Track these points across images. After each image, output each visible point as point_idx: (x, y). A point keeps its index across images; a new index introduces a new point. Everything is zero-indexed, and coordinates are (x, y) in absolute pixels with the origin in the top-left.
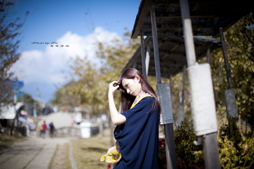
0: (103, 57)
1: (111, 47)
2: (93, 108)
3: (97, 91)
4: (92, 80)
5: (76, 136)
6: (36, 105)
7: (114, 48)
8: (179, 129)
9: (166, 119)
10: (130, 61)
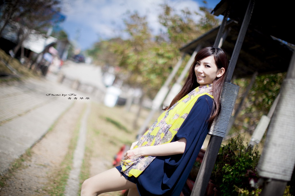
0: (165, 25)
1: (179, 17)
2: (130, 77)
3: (143, 60)
4: (142, 45)
6: (70, 48)
7: (181, 20)
8: (225, 146)
9: (217, 129)
10: (195, 42)
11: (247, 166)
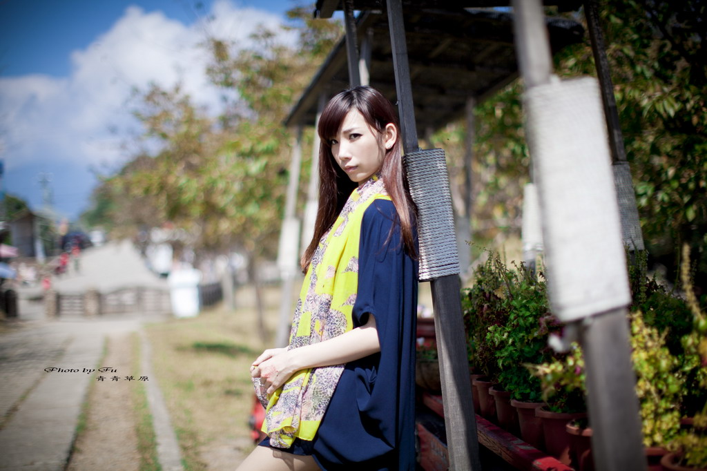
0: (228, 84)
1: (251, 54)
2: (204, 231)
3: (214, 182)
4: (197, 151)
5: (158, 310)
6: (42, 227)
7: (258, 57)
8: (472, 290)
9: (437, 261)
10: (309, 91)
11: (536, 310)
